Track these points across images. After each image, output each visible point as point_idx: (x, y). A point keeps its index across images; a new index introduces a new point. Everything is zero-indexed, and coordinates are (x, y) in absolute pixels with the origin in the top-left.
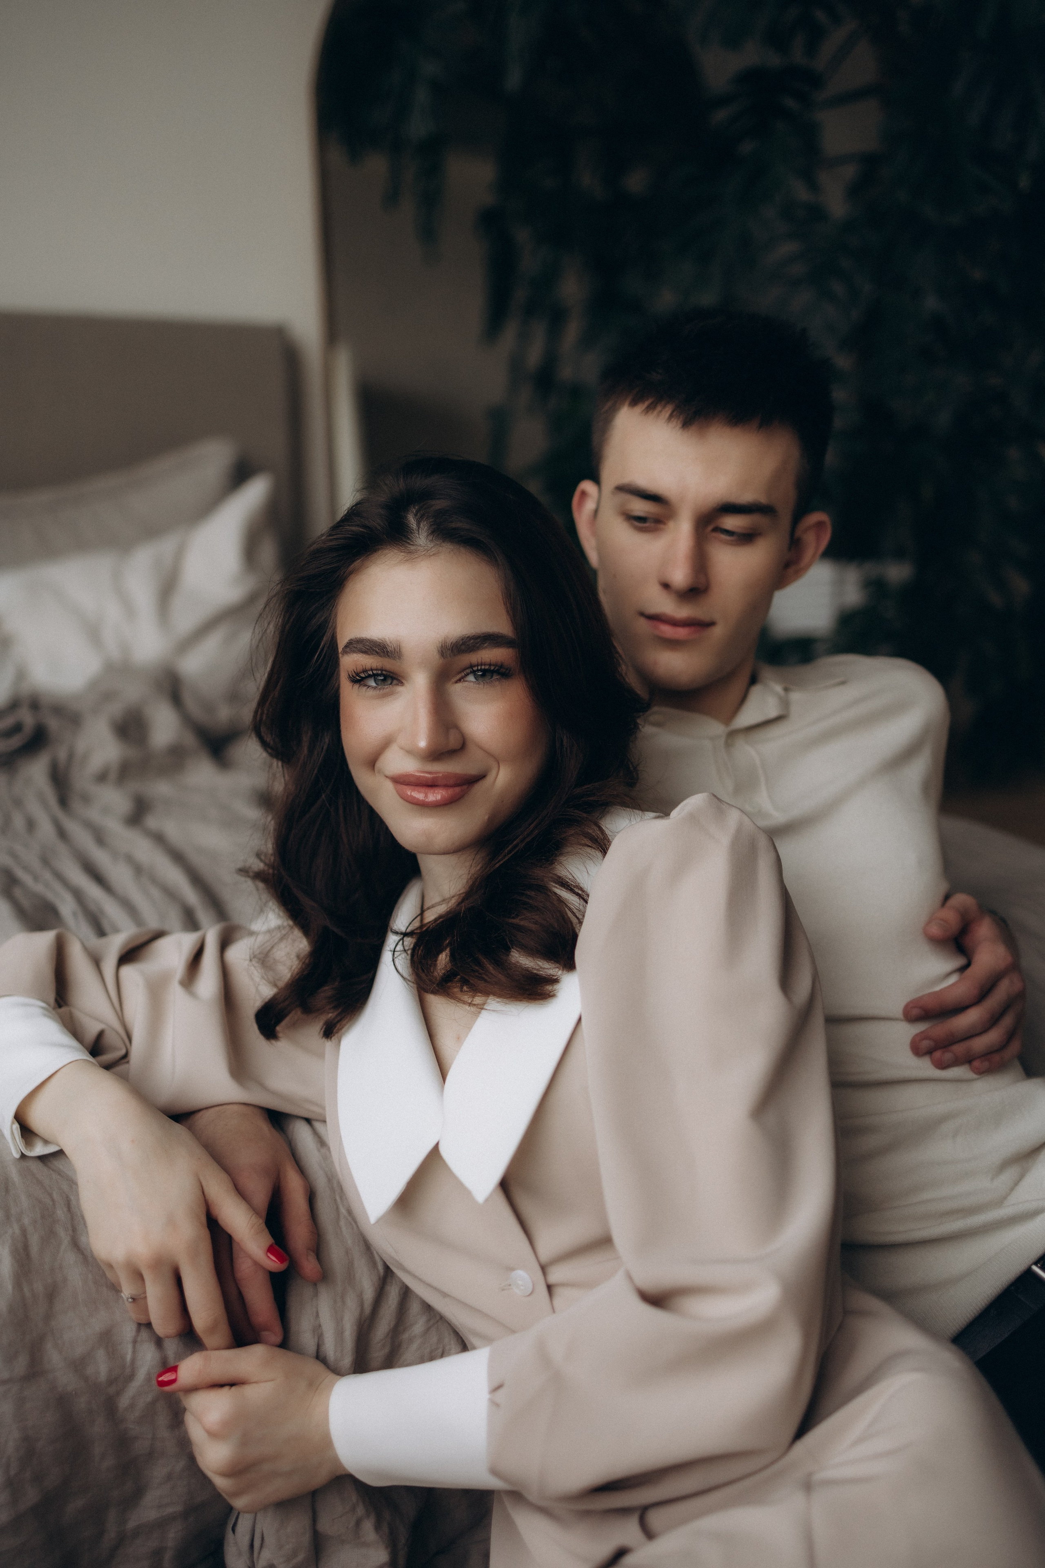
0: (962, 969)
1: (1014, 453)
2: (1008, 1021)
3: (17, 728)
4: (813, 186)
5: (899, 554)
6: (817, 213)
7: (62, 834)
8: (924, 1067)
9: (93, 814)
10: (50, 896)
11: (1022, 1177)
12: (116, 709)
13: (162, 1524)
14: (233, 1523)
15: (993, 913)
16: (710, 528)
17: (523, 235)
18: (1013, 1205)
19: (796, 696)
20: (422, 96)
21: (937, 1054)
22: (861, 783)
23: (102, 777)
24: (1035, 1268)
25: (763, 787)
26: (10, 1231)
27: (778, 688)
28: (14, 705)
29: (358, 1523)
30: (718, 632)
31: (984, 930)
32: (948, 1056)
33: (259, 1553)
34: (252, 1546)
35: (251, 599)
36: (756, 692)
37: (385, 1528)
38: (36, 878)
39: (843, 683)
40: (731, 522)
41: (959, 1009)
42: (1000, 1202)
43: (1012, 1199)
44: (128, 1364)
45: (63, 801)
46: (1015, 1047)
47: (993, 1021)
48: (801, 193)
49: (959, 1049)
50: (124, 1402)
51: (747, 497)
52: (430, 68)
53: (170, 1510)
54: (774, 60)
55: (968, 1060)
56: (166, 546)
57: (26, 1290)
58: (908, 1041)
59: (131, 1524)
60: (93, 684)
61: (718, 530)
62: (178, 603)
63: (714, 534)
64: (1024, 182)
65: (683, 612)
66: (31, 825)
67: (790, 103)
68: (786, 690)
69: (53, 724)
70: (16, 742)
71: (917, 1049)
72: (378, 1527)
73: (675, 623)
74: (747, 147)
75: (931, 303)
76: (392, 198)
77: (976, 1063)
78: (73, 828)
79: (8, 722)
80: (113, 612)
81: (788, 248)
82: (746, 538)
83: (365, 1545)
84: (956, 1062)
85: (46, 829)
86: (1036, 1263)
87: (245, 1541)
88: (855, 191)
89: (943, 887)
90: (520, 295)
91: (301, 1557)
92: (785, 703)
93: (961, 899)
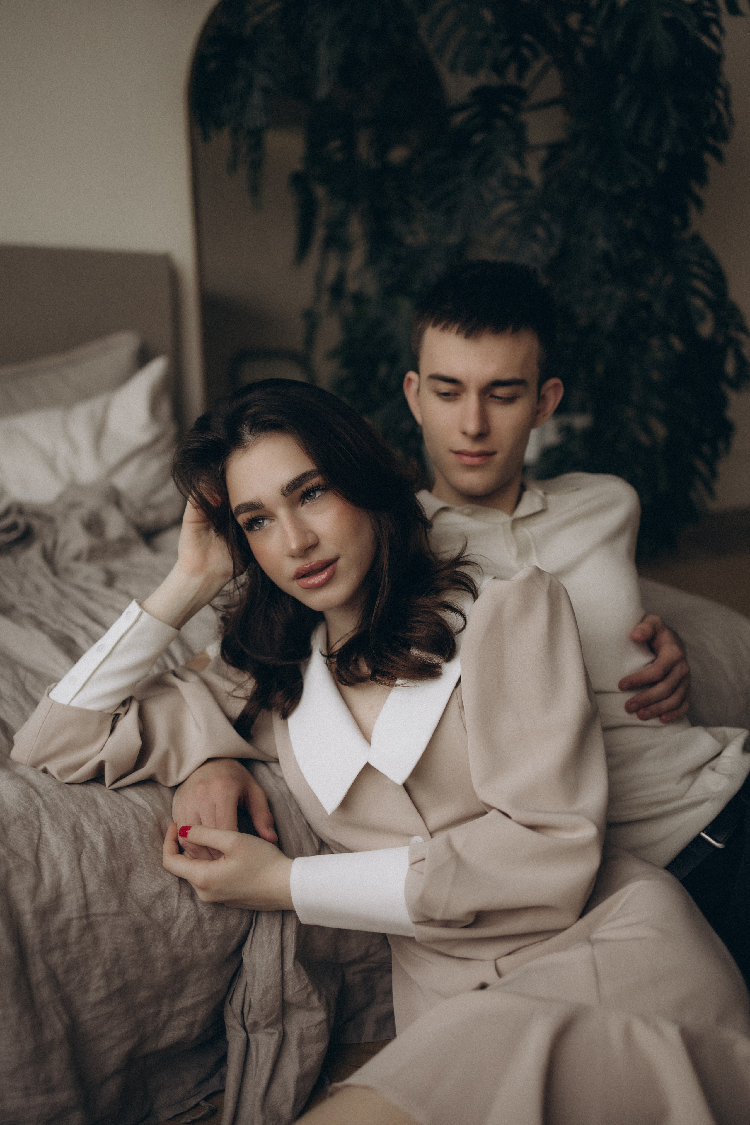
0: (652, 662)
1: (655, 343)
2: (681, 690)
3: (14, 526)
4: (522, 164)
5: (582, 410)
6: (525, 183)
7: (62, 593)
8: (633, 719)
9: (79, 580)
10: (67, 632)
11: (693, 782)
12: (83, 512)
13: (195, 1007)
14: (230, 999)
15: (670, 629)
16: (488, 396)
17: (320, 192)
18: (689, 797)
19: (552, 498)
20: (257, 98)
21: (641, 711)
22: (592, 550)
23: (77, 558)
24: (704, 835)
25: (534, 553)
26: (102, 828)
27: (540, 493)
28: (7, 512)
29: (309, 995)
30: (499, 457)
31: (665, 637)
32: (647, 712)
33: (248, 1015)
34: (242, 1012)
35: (156, 440)
36: (527, 496)
37: (324, 1000)
38: (55, 622)
39: (578, 489)
40: (500, 392)
41: (653, 683)
42: (682, 797)
43: (688, 794)
44: (175, 909)
45: (55, 573)
46: (685, 707)
47: (673, 690)
48: (515, 170)
49: (653, 708)
50: (174, 934)
51: (507, 376)
52: (262, 79)
53: (200, 998)
54: (494, 80)
55: (659, 715)
56: (97, 404)
57: (114, 864)
58: (624, 706)
59: (177, 1008)
60: (61, 497)
61: (493, 396)
62: (106, 442)
63: (491, 399)
64: (661, 165)
65: (477, 448)
66: (38, 589)
67: (506, 109)
68: (545, 493)
69: (36, 523)
70: (14, 535)
71: (630, 708)
72: (320, 999)
73: (471, 455)
74: (478, 138)
75: (601, 243)
76: (232, 167)
77: (664, 717)
78: (68, 589)
79: (7, 522)
80: (63, 449)
81: (506, 206)
82: (510, 400)
83: (312, 1009)
84: (652, 716)
85: (49, 591)
86: (703, 831)
87: (237, 1009)
88: (546, 165)
89: (642, 612)
90: (320, 233)
91: (274, 1016)
92: (545, 502)
93: (653, 618)
